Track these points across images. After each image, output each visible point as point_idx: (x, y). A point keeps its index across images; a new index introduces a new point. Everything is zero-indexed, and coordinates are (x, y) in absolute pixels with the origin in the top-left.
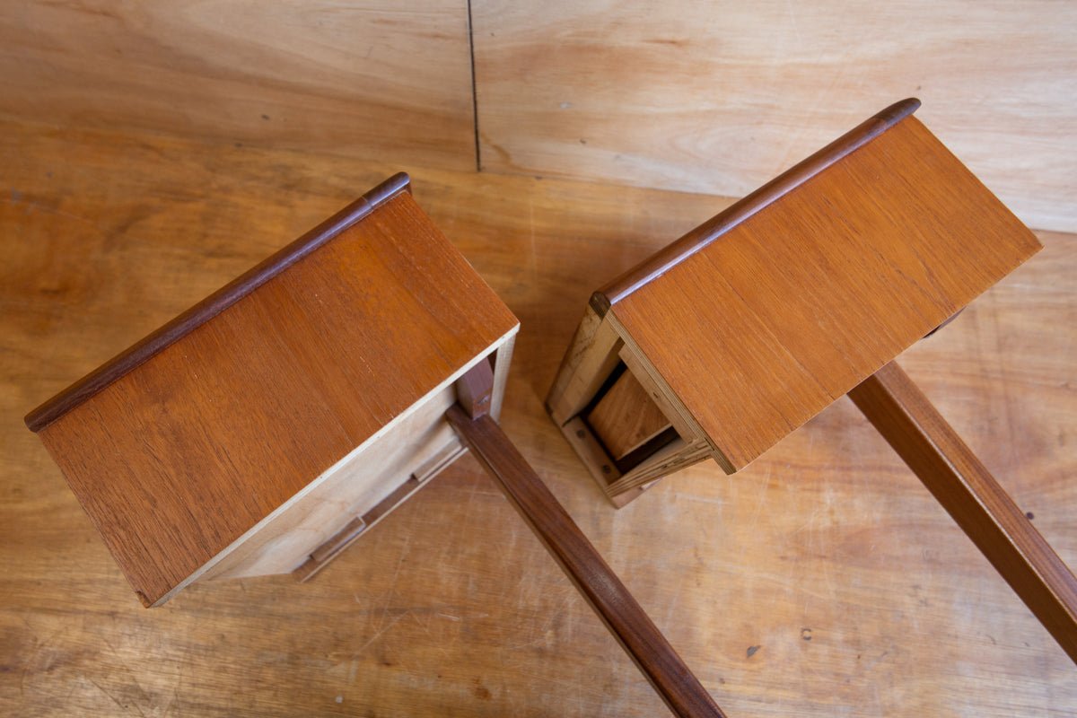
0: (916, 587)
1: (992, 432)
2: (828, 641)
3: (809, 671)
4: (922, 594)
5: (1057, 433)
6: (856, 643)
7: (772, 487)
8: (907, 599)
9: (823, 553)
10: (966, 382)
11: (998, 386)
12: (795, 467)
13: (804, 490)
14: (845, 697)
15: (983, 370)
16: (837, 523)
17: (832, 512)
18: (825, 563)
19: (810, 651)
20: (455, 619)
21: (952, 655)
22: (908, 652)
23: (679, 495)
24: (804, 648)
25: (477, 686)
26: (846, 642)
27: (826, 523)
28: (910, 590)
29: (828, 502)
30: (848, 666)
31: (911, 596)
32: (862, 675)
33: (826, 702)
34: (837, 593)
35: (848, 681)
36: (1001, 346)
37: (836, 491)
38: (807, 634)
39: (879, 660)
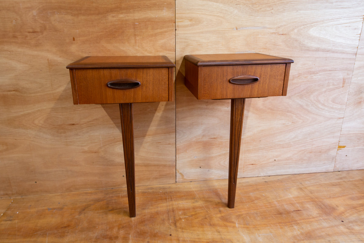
1: (322, 208)
5: (335, 205)
7: (281, 228)
9: (303, 239)
10: (309, 200)
11: (316, 200)
12: (284, 223)
13: (289, 227)
15: (311, 198)
16: (301, 232)
17: (299, 230)
18: (305, 241)
23: (260, 235)
27: (299, 233)
29: (296, 228)
36: (311, 193)
37: (296, 226)
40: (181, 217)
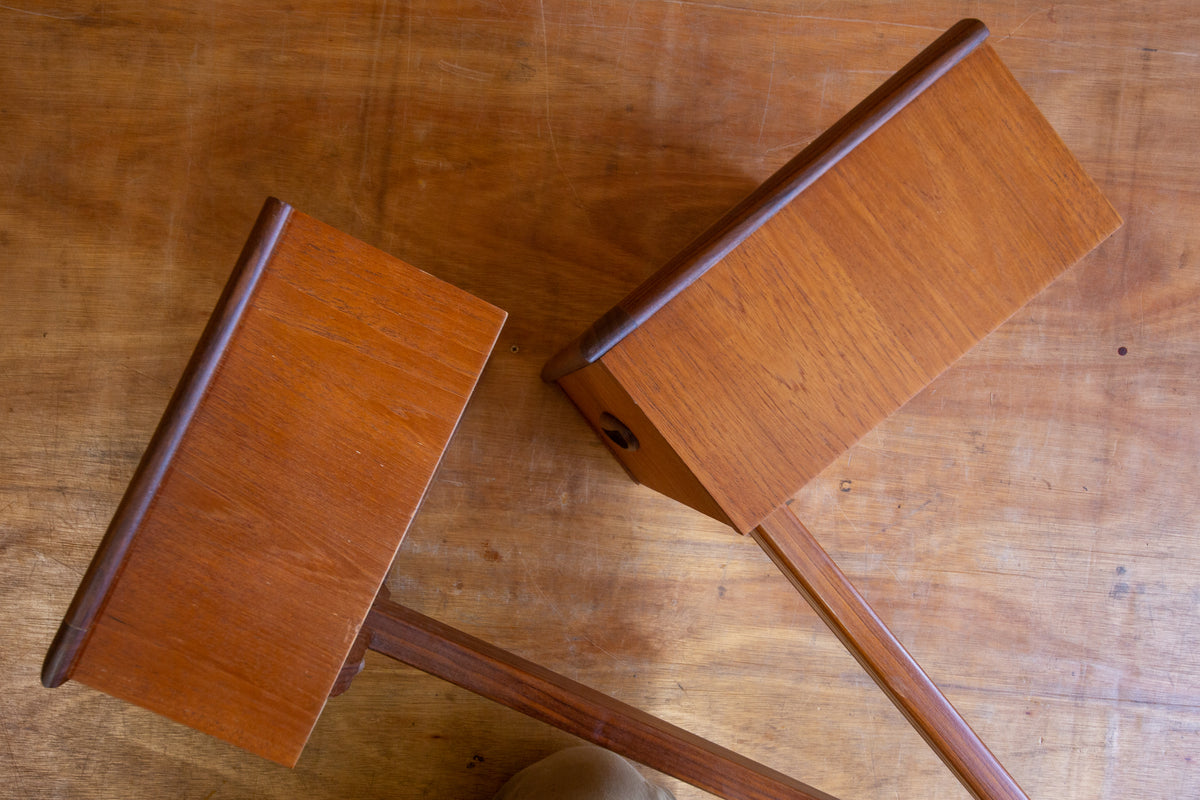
0: (975, 433)
2: (869, 492)
3: (844, 522)
4: (979, 441)
5: (1180, 251)
6: (899, 493)
8: (962, 446)
11: (1124, 194)
14: (879, 546)
15: (1110, 173)
19: (848, 502)
20: (458, 484)
21: (1002, 501)
22: (954, 499)
24: (841, 499)
25: (486, 549)
26: (888, 492)
28: (969, 437)
30: (887, 515)
31: (968, 442)
32: (900, 524)
33: (857, 551)
34: (886, 443)
35: (884, 530)
36: (1141, 139)
38: (846, 485)
39: (920, 508)
40: (419, 161)
